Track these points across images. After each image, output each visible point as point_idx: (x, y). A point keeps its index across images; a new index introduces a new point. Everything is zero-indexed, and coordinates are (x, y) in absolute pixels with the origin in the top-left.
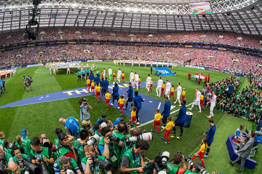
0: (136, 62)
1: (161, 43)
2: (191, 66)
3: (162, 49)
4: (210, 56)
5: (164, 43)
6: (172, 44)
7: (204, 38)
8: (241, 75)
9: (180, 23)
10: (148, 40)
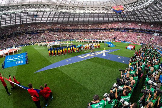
3: (97, 32)
4: (125, 35)
5: (98, 29)
7: (120, 25)
9: (106, 18)
10: (89, 28)
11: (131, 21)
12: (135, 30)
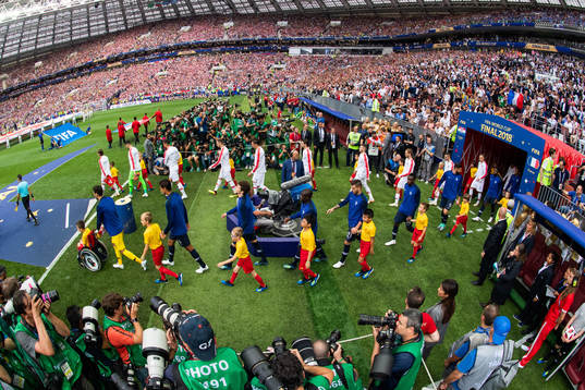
0: (15, 134)
1: (58, 75)
2: (121, 105)
3: (61, 86)
4: (160, 73)
5: (65, 73)
6: (80, 69)
7: (148, 40)
8: (234, 93)
9: (116, 17)
10: (34, 77)
11: (194, 19)
12: (202, 48)
